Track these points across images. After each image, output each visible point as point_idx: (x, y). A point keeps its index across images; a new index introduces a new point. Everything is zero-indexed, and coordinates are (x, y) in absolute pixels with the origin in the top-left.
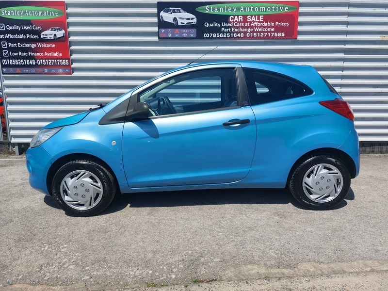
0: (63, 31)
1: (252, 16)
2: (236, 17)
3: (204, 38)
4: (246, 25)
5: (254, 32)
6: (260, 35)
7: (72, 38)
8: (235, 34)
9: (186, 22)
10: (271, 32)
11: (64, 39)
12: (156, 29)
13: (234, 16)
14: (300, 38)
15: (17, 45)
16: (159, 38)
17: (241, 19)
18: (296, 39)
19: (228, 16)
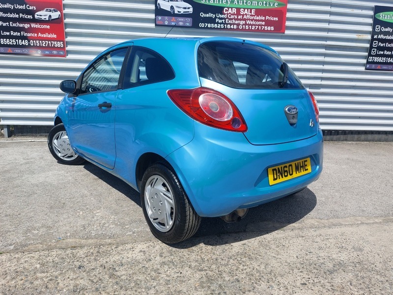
0: (59, 13)
1: (244, 9)
2: (230, 9)
4: (239, 17)
5: (246, 24)
6: (252, 27)
7: (67, 21)
8: (229, 26)
9: (182, 11)
10: (261, 25)
11: (59, 20)
12: (153, 16)
13: (228, 8)
14: (287, 32)
15: (9, 24)
16: (156, 25)
18: (284, 33)
19: (222, 8)
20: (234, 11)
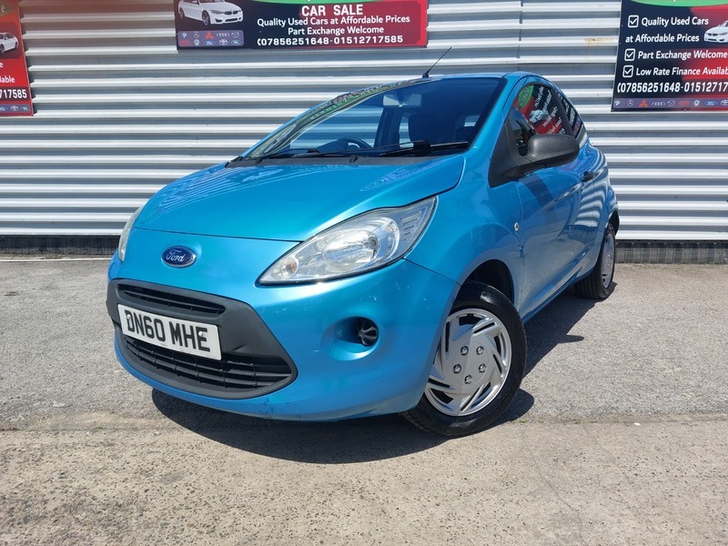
0: (15, 40)
1: (341, 5)
2: (313, 7)
3: (256, 47)
4: (333, 22)
5: (346, 35)
6: (358, 40)
7: (31, 52)
8: (313, 40)
9: (224, 18)
10: (377, 34)
11: (17, 53)
12: (171, 32)
13: (310, 6)
14: (432, 44)
16: (179, 48)
17: (324, 11)
18: (425, 47)
19: (298, 7)
20: (322, 10)
